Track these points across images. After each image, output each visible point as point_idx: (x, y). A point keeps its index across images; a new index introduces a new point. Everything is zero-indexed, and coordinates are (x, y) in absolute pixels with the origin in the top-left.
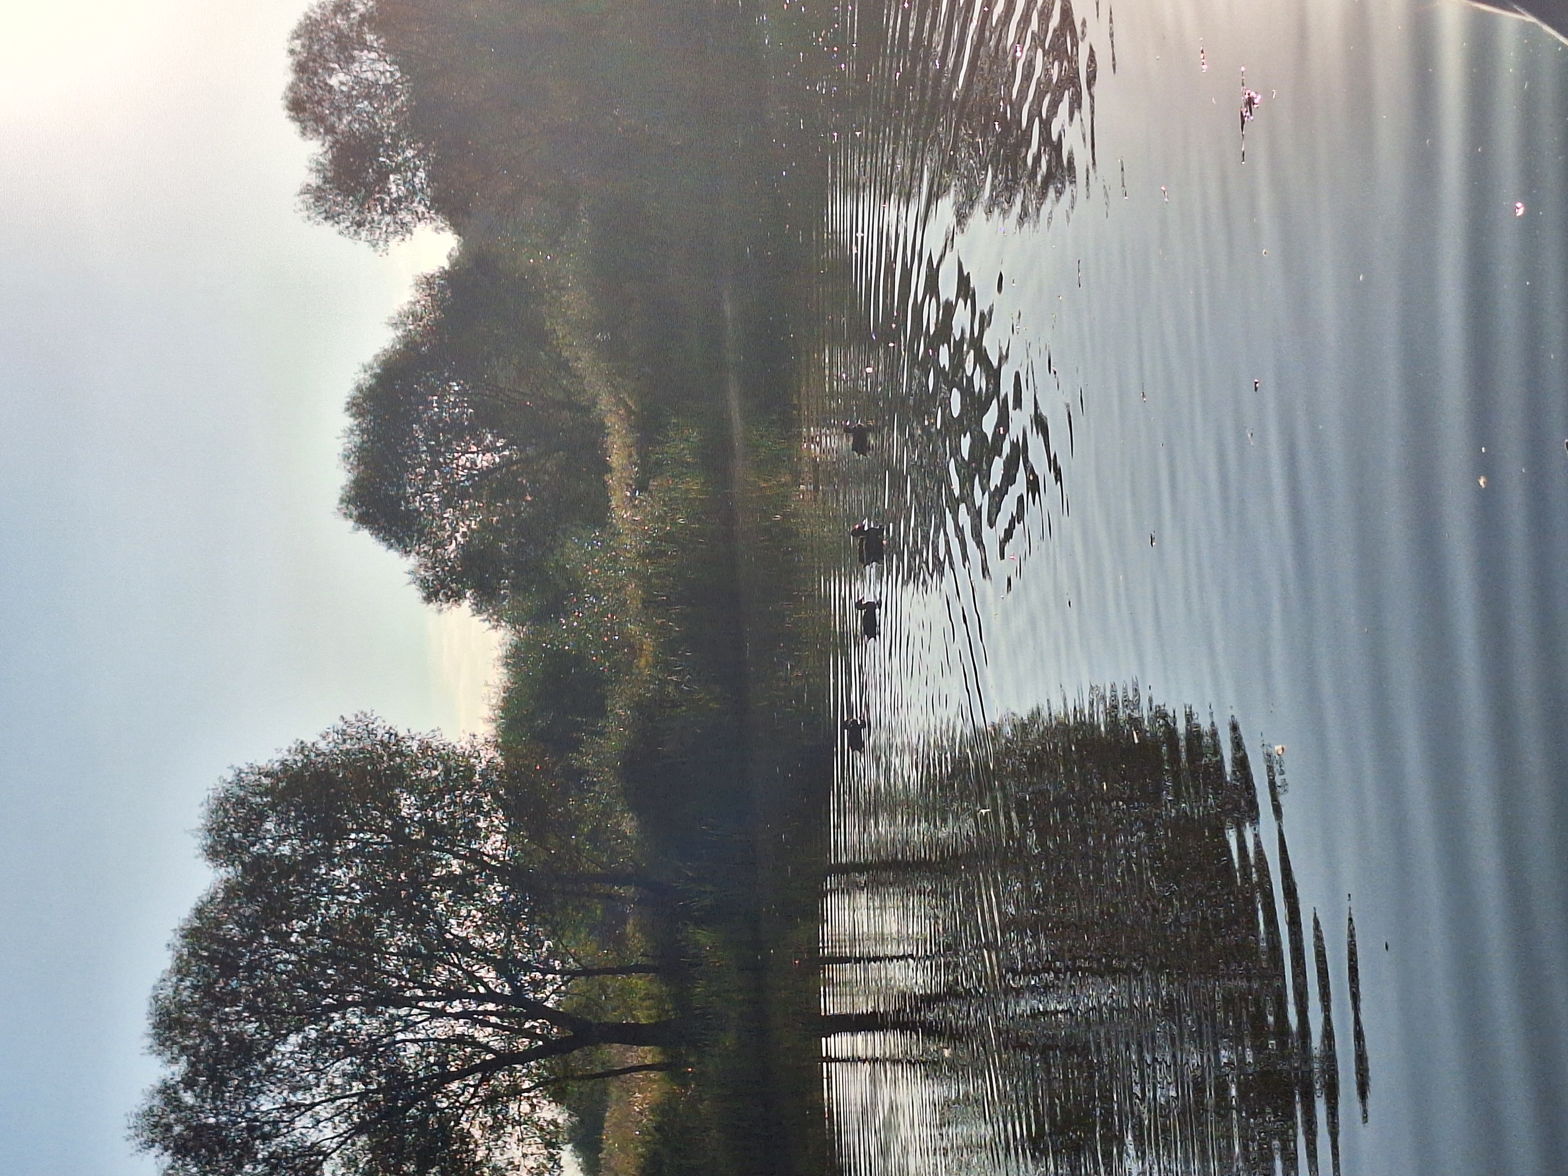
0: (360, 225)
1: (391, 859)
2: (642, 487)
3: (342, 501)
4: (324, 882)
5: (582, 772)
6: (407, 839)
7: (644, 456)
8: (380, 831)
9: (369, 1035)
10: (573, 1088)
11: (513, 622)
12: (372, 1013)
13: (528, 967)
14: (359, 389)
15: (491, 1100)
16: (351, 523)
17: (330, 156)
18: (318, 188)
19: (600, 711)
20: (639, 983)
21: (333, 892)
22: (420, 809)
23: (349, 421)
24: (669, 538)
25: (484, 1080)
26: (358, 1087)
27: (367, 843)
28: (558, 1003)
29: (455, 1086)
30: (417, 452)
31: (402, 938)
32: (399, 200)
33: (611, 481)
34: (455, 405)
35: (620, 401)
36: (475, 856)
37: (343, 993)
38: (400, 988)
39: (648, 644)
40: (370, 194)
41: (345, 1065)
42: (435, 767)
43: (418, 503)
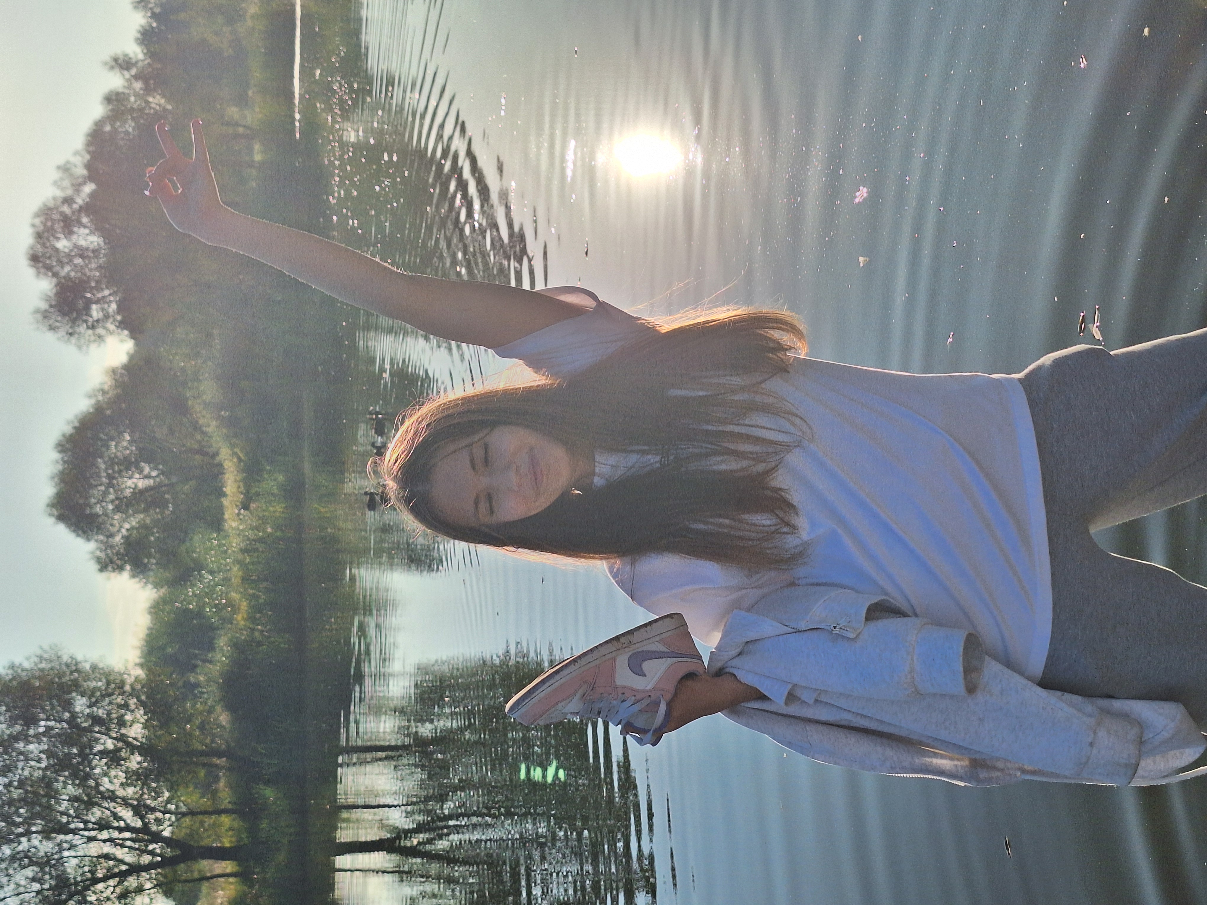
0: (71, 334)
1: (67, 739)
2: (246, 507)
3: (48, 505)
4: (22, 753)
5: (197, 685)
6: (78, 726)
7: (247, 487)
8: (61, 721)
9: (46, 853)
10: (179, 887)
11: (157, 585)
12: (48, 838)
13: (153, 810)
14: (64, 435)
15: (124, 896)
16: (52, 520)
17: (54, 291)
18: (46, 311)
19: (211, 647)
20: (225, 820)
21: (27, 759)
22: (89, 707)
23: (55, 455)
24: (261, 540)
25: (120, 882)
27: (52, 728)
28: (172, 833)
29: (100, 886)
30: (100, 477)
31: (71, 790)
32: (98, 321)
33: (226, 502)
34: (126, 448)
35: (235, 454)
36: (122, 738)
37: (30, 825)
38: (68, 823)
39: (244, 605)
40: (79, 313)
41: (29, 872)
42: (100, 680)
43: (98, 509)
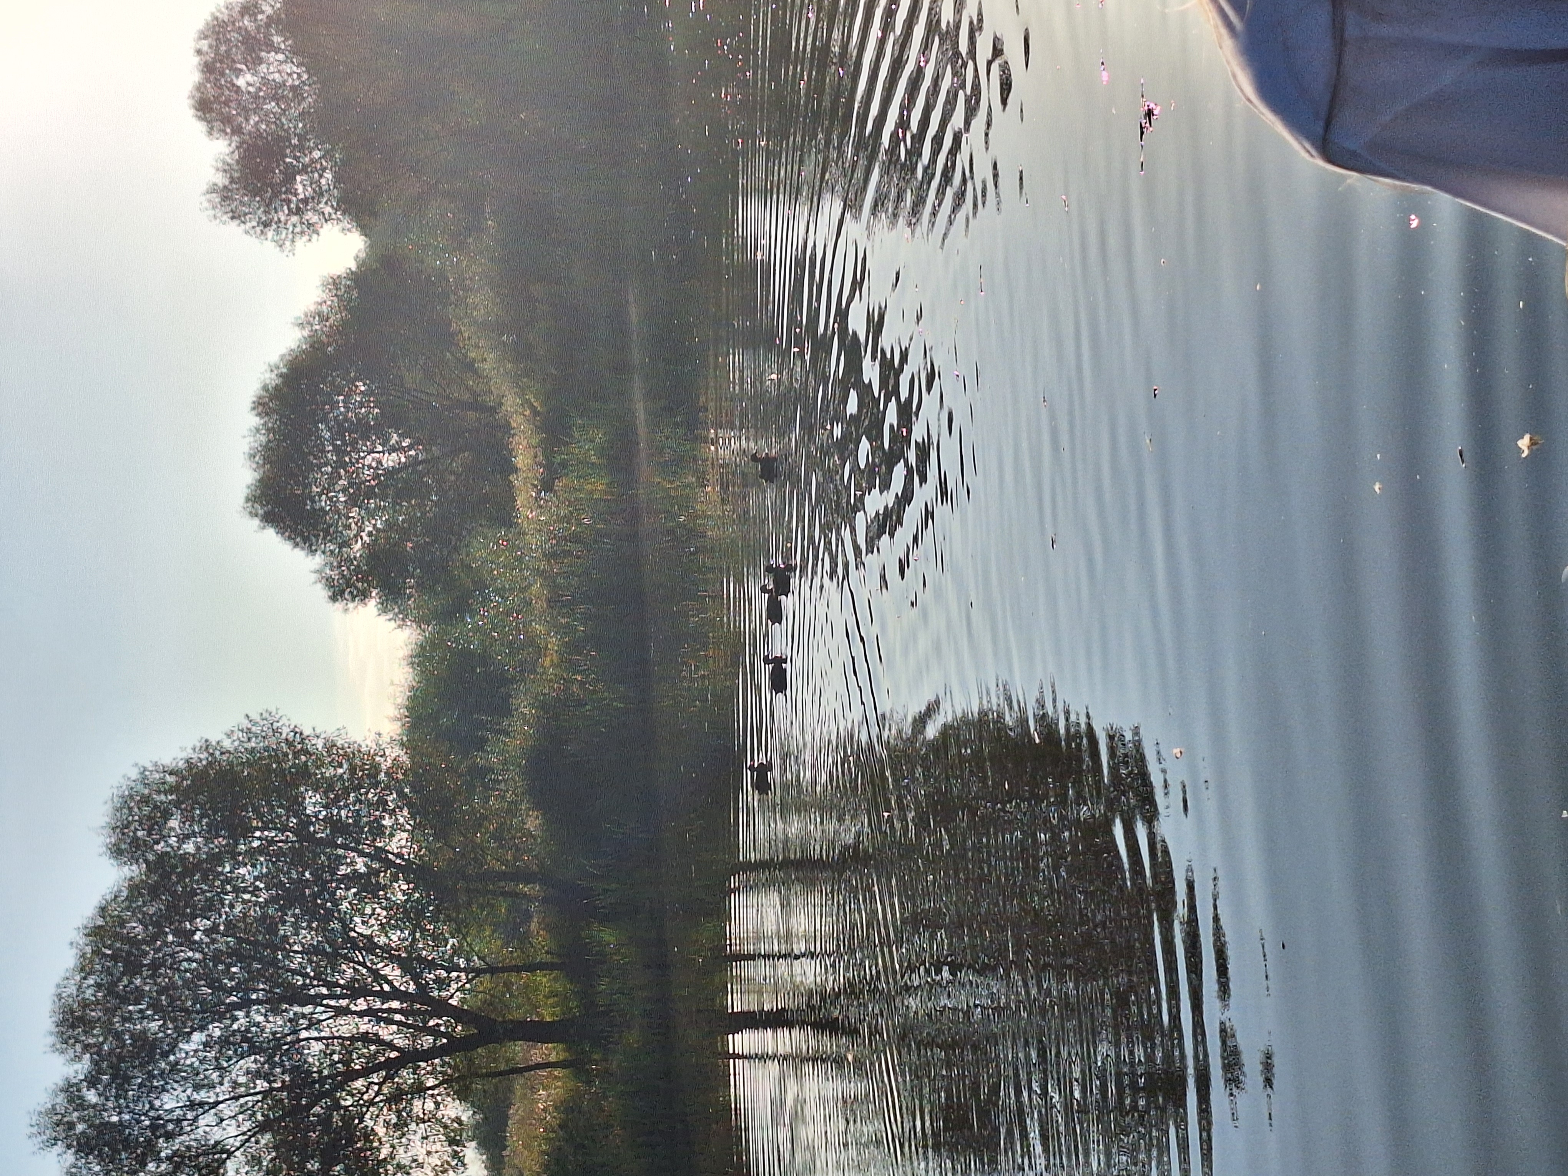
0: (266, 225)
1: (297, 857)
2: (548, 487)
3: (248, 500)
4: (228, 881)
5: (487, 770)
6: (311, 837)
7: (549, 455)
8: (284, 829)
9: (274, 1034)
10: (478, 1086)
11: (419, 621)
12: (276, 1011)
13: (432, 965)
14: (265, 388)
15: (395, 1098)
16: (256, 522)
17: (236, 156)
18: (225, 187)
19: (506, 711)
20: (543, 979)
21: (237, 890)
22: (326, 807)
23: (255, 421)
24: (575, 539)
25: (388, 1078)
26: (261, 1085)
27: (271, 842)
28: (463, 1001)
29: (359, 1083)
30: (323, 451)
31: (307, 937)
32: (305, 201)
33: (517, 481)
34: (361, 404)
35: (526, 402)
36: (380, 855)
37: (247, 991)
38: (304, 986)
39: (553, 643)
40: (276, 195)
41: (249, 1063)
42: (340, 765)
43: (324, 502)
